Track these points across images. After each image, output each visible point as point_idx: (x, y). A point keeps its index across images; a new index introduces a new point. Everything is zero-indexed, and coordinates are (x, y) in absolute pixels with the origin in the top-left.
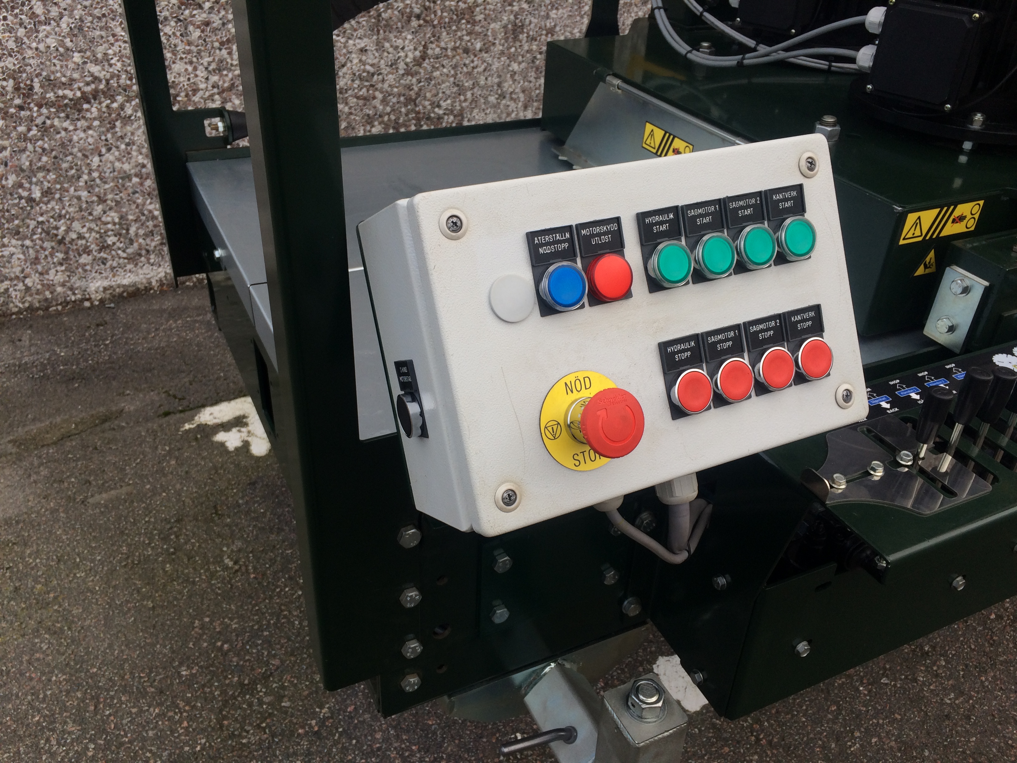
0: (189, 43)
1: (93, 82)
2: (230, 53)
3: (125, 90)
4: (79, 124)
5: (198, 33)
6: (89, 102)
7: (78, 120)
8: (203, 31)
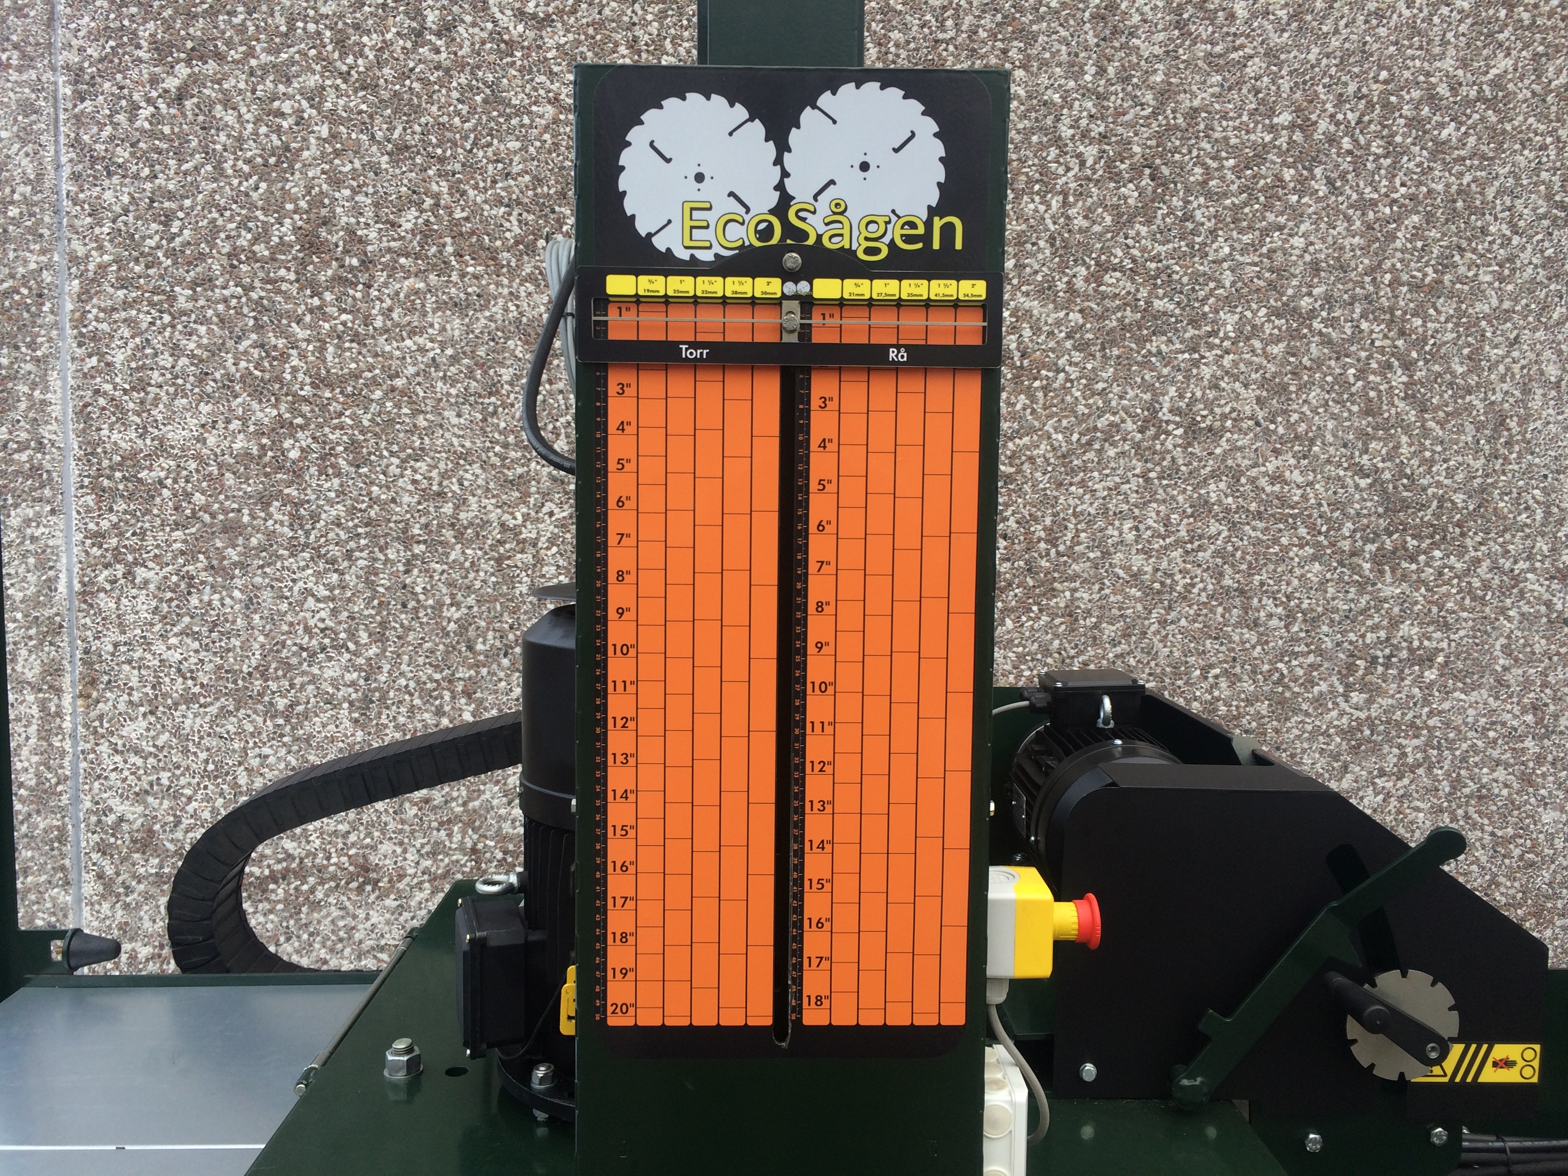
0: (403, 822)
1: (284, 860)
2: (450, 835)
3: (319, 871)
4: (260, 906)
5: (415, 810)
6: (276, 882)
7: (260, 901)
8: (420, 809)
